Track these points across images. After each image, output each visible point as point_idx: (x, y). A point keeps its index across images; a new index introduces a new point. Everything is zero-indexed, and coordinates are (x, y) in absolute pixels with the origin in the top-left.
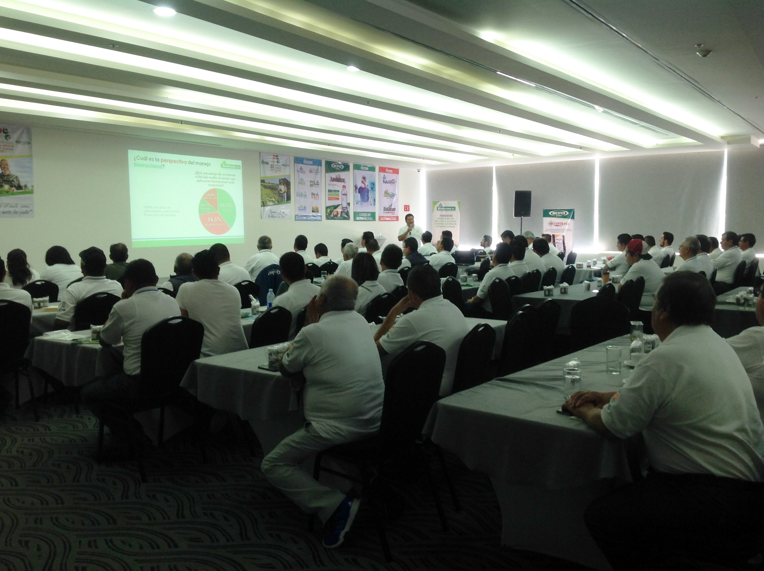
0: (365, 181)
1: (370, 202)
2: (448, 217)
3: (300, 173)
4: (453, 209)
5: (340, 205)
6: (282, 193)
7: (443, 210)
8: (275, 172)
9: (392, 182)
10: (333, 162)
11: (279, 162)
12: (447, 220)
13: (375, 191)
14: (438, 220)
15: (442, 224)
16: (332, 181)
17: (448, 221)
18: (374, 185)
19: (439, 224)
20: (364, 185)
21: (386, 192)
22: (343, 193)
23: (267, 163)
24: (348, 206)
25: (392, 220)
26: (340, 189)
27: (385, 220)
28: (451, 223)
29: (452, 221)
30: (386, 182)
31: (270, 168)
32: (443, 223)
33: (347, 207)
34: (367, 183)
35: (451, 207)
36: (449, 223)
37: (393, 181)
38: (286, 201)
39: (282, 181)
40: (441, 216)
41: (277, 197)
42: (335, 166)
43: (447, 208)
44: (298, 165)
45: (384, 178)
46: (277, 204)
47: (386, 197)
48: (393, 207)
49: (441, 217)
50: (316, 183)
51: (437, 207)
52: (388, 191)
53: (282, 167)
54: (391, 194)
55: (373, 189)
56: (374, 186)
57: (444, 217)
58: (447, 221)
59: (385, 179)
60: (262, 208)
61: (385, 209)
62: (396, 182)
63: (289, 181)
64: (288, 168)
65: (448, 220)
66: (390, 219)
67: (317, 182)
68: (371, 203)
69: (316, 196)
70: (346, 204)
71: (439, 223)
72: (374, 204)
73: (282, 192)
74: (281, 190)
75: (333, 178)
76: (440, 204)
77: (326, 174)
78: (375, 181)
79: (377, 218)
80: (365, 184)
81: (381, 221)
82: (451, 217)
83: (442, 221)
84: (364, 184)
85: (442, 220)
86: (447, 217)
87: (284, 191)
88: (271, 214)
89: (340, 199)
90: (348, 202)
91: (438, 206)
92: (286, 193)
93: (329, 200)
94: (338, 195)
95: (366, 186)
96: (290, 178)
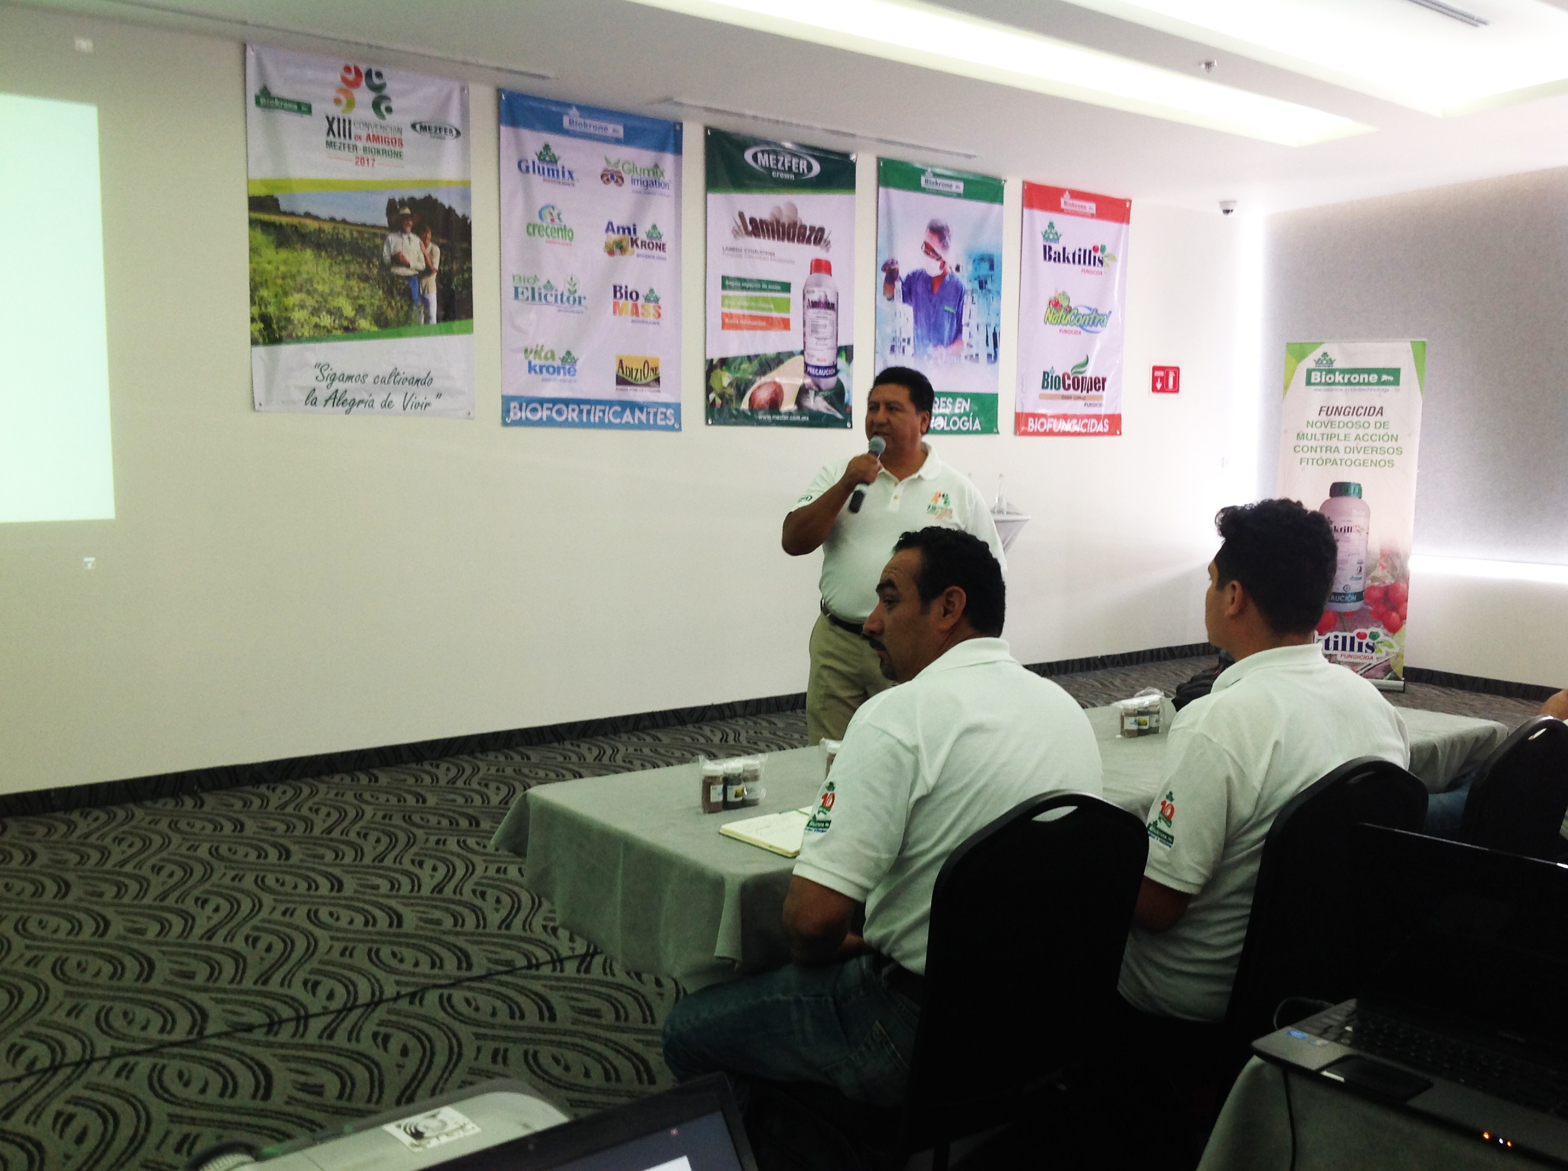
0: (945, 247)
1: (970, 346)
2: (1362, 419)
3: (536, 179)
4: (1385, 378)
5: (791, 354)
6: (409, 278)
7: (1334, 384)
8: (361, 161)
9: (1091, 257)
10: (755, 141)
11: (389, 110)
12: (1353, 433)
13: (999, 293)
14: (1310, 431)
15: (1328, 449)
16: (748, 233)
17: (1358, 437)
18: (992, 267)
19: (1312, 449)
20: (939, 263)
21: (1055, 304)
22: (814, 297)
23: (303, 108)
24: (841, 363)
25: (1084, 431)
26: (798, 274)
27: (1051, 433)
28: (1375, 444)
29: (1381, 438)
30: (1062, 257)
31: (323, 138)
32: (1334, 443)
33: (835, 366)
34: (955, 255)
35: (1379, 372)
36: (1363, 444)
37: (1099, 254)
38: (434, 320)
39: (407, 211)
40: (1323, 414)
41: (373, 297)
42: (763, 159)
43: (1356, 376)
44: (526, 134)
45: (1051, 234)
46: (370, 336)
47: (1057, 328)
48: (1090, 372)
49: (1323, 417)
50: (642, 235)
51: (1309, 372)
52: (1069, 299)
53: (408, 135)
54: (1082, 311)
55: (989, 286)
56: (990, 273)
57: (1342, 418)
58: (1353, 437)
59: (1056, 240)
60: (261, 350)
61: (1049, 381)
62: (1113, 258)
63: (459, 212)
64: (451, 144)
65: (1361, 432)
66: (1077, 428)
67: (649, 235)
68: (973, 351)
69: (641, 301)
70: (834, 352)
71: (1313, 443)
72: (993, 357)
73: (410, 272)
74: (398, 260)
75: (752, 220)
76: (1325, 354)
77: (710, 196)
78: (1000, 247)
79: (1005, 419)
80: (944, 258)
81: (1026, 433)
82: (1373, 419)
83: (1330, 437)
84: (939, 258)
85: (1329, 430)
86: (1355, 418)
87: (422, 266)
88: (324, 384)
89: (796, 324)
90: (842, 342)
91: (1313, 365)
92: (433, 278)
93: (724, 326)
94: (786, 305)
95: (947, 267)
96: (466, 197)
